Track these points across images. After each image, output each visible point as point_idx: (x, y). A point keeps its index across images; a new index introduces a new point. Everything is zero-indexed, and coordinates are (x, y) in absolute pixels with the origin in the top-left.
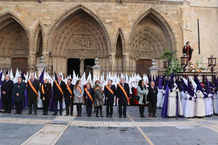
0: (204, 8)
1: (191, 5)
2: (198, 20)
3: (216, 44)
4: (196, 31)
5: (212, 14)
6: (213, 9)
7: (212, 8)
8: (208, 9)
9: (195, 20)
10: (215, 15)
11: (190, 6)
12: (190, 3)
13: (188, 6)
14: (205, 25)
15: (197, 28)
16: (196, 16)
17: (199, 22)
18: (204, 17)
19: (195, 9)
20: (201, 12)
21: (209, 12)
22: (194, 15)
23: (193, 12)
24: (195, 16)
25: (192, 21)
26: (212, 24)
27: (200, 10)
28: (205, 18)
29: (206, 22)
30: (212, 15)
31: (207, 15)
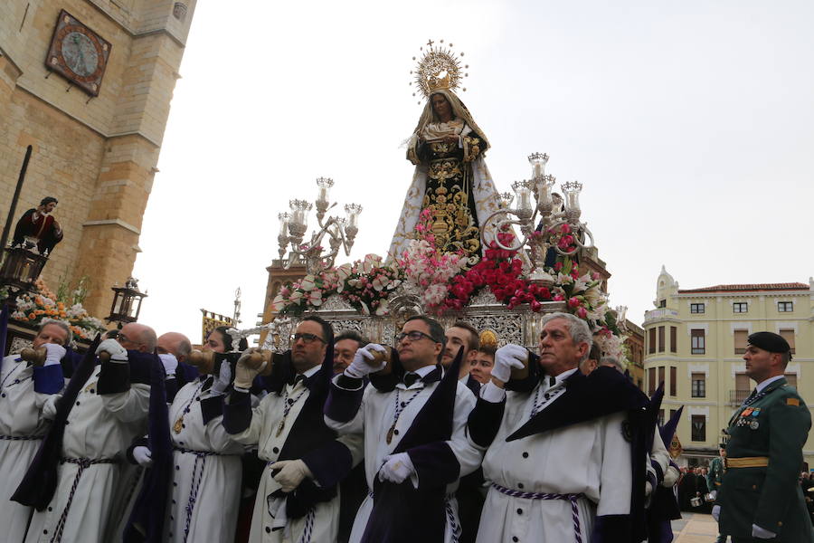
0: (64, 119)
1: (22, 82)
2: (30, 148)
3: (66, 258)
4: (10, 185)
5: (85, 151)
6: (94, 137)
7: (91, 133)
8: (78, 128)
9: (20, 143)
10: (93, 160)
11: (17, 85)
12: (21, 73)
13: (8, 80)
14: (47, 178)
15: (17, 177)
16: (29, 131)
17: (31, 160)
18: (54, 148)
19: (31, 106)
20: (51, 127)
21: (76, 140)
22: (19, 126)
23: (20, 111)
24: (22, 131)
25: (7, 145)
26: (74, 186)
27: (49, 117)
28: (57, 153)
29: (57, 170)
30: (82, 154)
31: (69, 148)
